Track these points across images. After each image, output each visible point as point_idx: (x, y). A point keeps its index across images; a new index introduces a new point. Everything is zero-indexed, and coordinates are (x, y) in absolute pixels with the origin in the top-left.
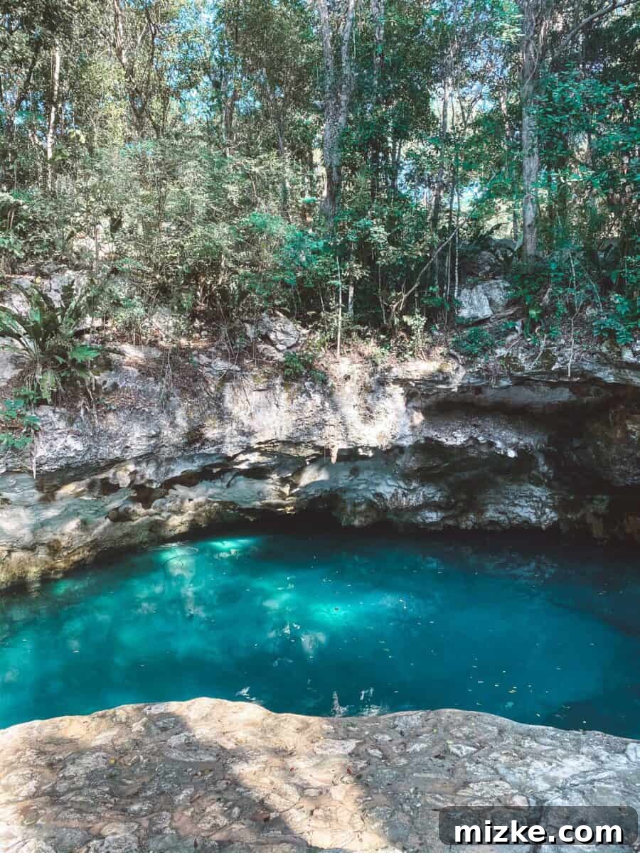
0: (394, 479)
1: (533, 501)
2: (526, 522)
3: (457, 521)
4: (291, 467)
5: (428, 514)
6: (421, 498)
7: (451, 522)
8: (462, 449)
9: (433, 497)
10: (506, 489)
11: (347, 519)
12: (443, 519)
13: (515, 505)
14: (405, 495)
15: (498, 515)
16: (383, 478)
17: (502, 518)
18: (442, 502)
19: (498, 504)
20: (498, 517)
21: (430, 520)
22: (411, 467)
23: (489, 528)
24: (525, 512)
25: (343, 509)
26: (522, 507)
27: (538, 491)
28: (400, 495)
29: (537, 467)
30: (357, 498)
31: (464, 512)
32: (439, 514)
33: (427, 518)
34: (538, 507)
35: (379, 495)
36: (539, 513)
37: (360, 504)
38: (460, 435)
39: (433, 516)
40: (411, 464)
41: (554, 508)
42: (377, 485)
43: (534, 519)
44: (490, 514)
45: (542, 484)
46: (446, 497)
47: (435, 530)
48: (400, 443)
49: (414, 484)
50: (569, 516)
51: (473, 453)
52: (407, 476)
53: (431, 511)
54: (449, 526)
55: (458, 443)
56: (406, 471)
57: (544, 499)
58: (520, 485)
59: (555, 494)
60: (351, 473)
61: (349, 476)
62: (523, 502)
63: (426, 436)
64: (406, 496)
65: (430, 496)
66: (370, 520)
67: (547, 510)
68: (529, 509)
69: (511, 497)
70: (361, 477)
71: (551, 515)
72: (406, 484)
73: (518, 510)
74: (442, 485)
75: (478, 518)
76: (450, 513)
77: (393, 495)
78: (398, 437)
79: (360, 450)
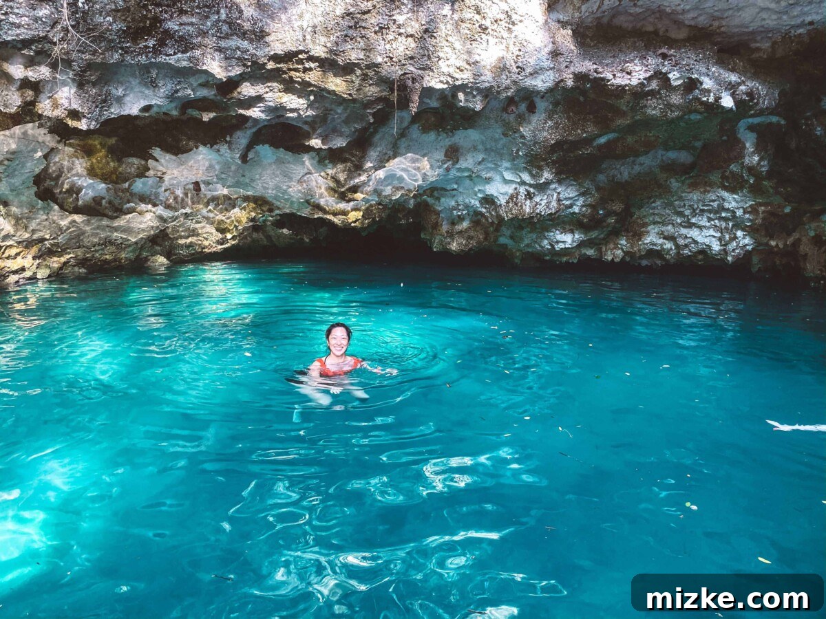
0: (515, 169)
1: (721, 219)
2: (702, 252)
3: (600, 250)
4: (345, 129)
5: (560, 237)
6: (554, 204)
7: (590, 252)
8: (639, 94)
9: (571, 206)
10: (680, 198)
11: (441, 242)
12: (581, 244)
13: (690, 225)
14: (529, 196)
15: (661, 241)
16: (496, 168)
17: (669, 245)
18: (584, 216)
19: (664, 223)
20: (662, 245)
21: (562, 246)
22: (546, 140)
23: (644, 263)
24: (706, 237)
25: (436, 226)
26: (701, 228)
27: (732, 201)
28: (522, 197)
29: (741, 156)
30: (456, 208)
31: (615, 233)
32: (577, 236)
33: (558, 242)
34: (726, 228)
35: (489, 200)
36: (727, 237)
37: (461, 219)
38: (638, 68)
39: (567, 240)
40: (545, 134)
41: (752, 231)
42: (488, 181)
43: (716, 247)
44: (652, 238)
45: (742, 188)
46: (590, 206)
47: (567, 263)
48: (530, 82)
49: (547, 175)
50: (773, 243)
51: (653, 109)
52: (534, 162)
53: (564, 231)
54: (588, 258)
55: (634, 82)
56: (536, 149)
57: (739, 213)
58: (705, 192)
59: (761, 204)
60: (446, 155)
61: (444, 162)
62: (703, 221)
63: (577, 70)
64: (531, 198)
65: (568, 203)
66: (473, 242)
67: (739, 233)
68: (712, 232)
69: (687, 212)
70: (463, 164)
71: (744, 240)
72: (533, 176)
73: (694, 233)
74: (587, 184)
75: (632, 247)
76: (594, 234)
77: (512, 197)
78: (528, 71)
79: (461, 96)
